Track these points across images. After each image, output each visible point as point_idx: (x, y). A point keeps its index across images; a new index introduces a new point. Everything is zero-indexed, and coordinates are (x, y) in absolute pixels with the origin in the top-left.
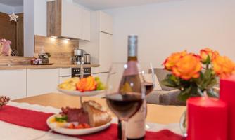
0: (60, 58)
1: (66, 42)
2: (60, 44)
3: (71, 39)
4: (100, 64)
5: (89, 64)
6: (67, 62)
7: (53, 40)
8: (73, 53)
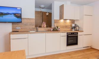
0: (65, 28)
1: (68, 21)
2: (65, 22)
3: (70, 20)
4: (84, 31)
5: (78, 30)
6: (68, 30)
7: (62, 21)
8: (71, 25)
